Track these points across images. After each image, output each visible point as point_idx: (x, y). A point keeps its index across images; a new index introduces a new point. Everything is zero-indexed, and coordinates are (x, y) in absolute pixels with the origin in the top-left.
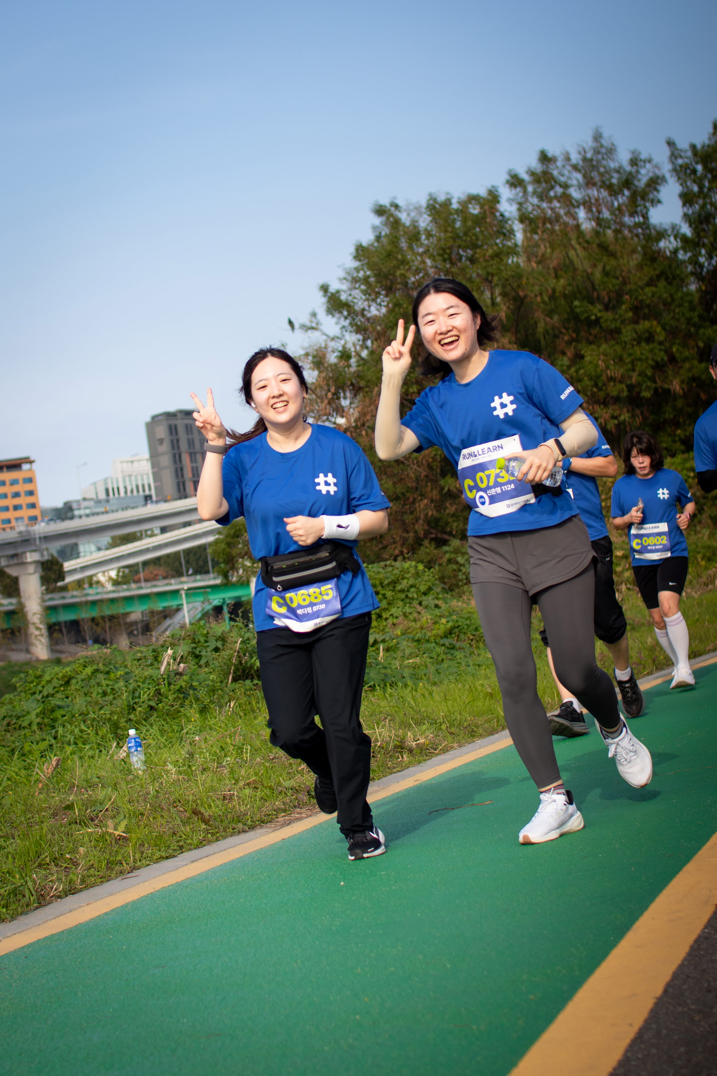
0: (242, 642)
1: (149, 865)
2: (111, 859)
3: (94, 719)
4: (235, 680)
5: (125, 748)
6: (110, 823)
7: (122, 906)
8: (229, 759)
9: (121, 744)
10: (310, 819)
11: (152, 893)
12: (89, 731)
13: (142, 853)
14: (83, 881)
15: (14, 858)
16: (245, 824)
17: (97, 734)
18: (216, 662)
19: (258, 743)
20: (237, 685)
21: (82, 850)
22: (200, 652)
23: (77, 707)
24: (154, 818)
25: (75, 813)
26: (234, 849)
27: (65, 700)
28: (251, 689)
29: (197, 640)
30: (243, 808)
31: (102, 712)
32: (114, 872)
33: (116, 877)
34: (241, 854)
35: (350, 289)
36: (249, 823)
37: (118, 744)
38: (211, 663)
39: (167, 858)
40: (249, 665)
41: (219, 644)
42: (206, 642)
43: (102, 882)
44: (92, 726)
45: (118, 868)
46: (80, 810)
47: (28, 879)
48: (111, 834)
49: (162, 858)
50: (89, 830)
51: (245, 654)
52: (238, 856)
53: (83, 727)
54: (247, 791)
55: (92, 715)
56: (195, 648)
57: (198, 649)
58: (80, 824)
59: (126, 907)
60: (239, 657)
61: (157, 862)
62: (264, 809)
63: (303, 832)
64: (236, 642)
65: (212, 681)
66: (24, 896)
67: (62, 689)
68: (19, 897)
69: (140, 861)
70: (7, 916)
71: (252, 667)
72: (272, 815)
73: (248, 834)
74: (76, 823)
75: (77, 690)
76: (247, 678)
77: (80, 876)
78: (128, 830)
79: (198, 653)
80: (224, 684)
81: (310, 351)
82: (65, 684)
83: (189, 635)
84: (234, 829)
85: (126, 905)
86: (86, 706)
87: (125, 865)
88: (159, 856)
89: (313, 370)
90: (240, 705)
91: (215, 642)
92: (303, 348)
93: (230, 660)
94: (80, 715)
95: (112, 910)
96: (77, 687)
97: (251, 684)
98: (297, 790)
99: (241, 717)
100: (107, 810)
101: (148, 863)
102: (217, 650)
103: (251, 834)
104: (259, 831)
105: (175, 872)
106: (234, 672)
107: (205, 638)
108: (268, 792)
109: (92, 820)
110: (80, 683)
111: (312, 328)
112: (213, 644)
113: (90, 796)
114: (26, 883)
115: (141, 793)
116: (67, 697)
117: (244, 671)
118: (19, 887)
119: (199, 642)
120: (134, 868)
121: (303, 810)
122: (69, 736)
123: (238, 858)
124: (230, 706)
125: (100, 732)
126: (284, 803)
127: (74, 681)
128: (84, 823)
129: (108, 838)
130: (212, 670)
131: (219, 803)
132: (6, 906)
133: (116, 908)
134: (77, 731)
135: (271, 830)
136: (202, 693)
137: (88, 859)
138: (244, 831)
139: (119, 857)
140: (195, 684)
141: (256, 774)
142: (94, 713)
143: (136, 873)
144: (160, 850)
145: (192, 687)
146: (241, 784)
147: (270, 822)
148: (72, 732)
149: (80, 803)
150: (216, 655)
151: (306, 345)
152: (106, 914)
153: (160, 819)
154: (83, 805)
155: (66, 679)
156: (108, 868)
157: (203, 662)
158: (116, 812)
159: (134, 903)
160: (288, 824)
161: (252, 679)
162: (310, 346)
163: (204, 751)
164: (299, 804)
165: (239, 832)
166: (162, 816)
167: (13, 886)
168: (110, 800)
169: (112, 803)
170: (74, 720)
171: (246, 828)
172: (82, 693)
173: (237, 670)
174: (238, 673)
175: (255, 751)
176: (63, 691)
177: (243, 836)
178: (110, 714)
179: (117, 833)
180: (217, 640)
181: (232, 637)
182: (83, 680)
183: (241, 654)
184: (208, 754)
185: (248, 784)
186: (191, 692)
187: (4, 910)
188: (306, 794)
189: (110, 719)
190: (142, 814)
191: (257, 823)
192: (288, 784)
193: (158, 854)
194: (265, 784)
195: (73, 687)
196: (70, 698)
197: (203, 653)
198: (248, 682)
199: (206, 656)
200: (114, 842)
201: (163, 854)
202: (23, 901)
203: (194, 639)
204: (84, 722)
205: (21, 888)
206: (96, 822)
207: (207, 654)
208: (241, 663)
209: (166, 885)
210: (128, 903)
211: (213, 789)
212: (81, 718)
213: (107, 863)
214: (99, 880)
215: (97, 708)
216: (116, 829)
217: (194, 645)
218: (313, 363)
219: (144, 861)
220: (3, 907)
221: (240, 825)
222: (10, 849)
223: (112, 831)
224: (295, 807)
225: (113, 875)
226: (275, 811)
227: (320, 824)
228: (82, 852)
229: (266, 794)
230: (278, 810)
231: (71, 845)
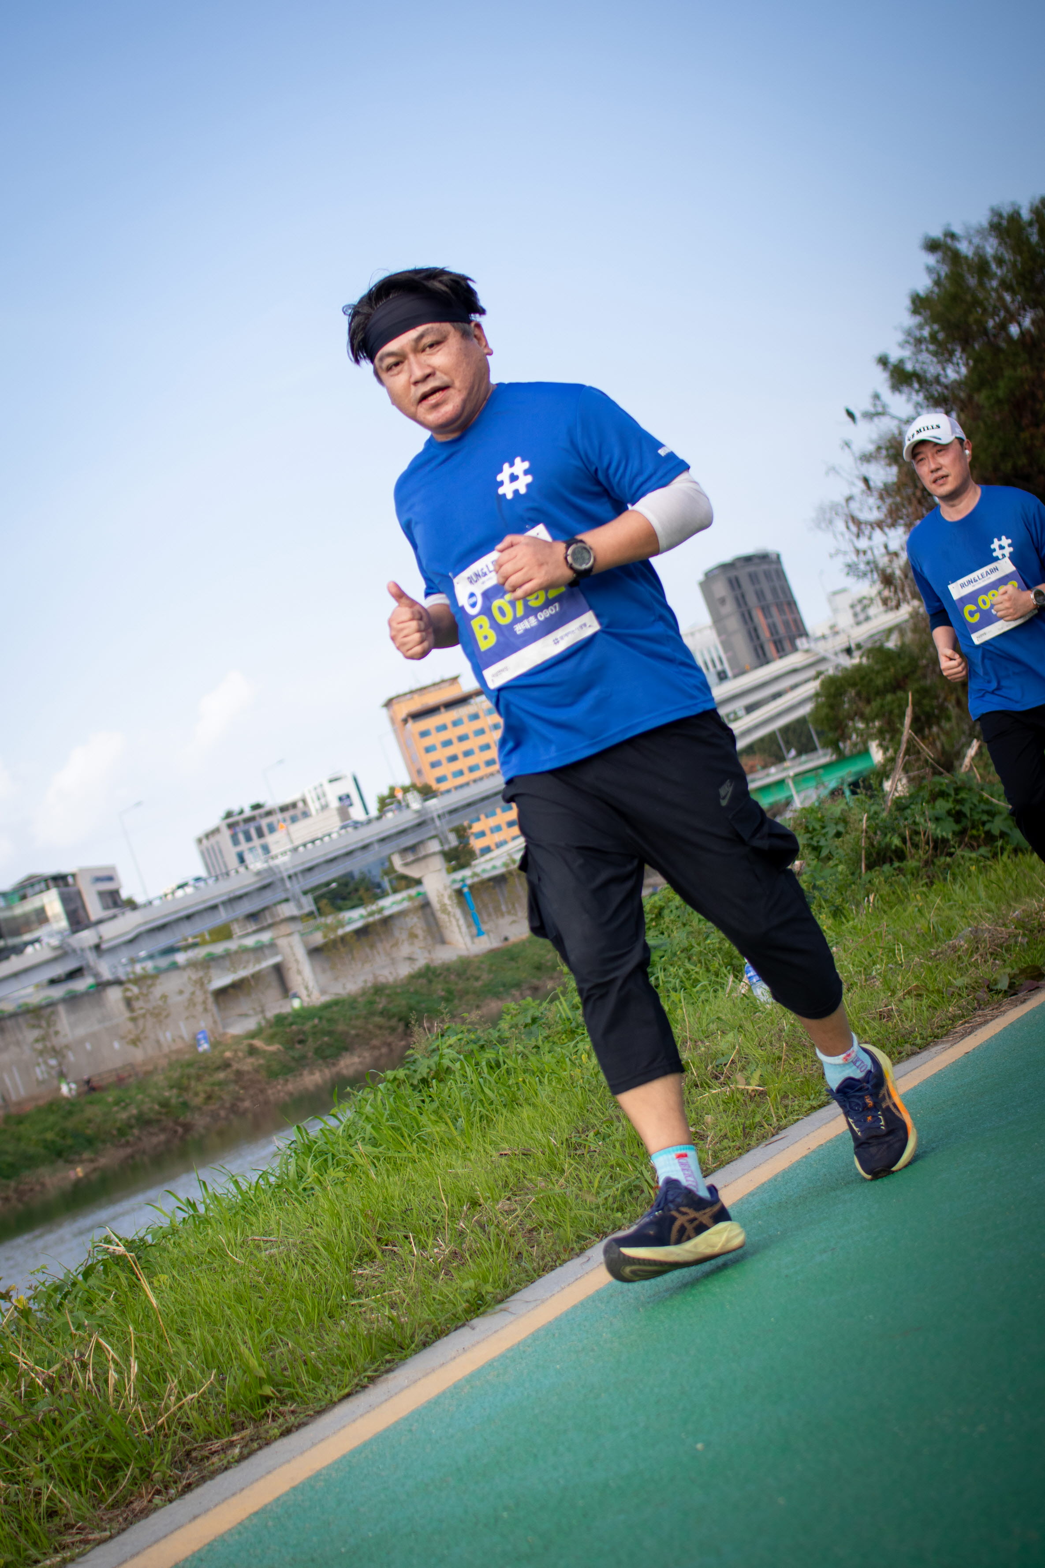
0: (868, 819)
1: (798, 1120)
2: (748, 1122)
3: (701, 952)
4: (869, 867)
5: (745, 980)
6: (739, 1076)
7: (770, 1181)
8: (878, 966)
9: (740, 976)
10: (997, 1020)
11: (806, 1157)
12: (697, 969)
13: (786, 1106)
14: (715, 1157)
15: (623, 1145)
16: (914, 1044)
17: (708, 970)
18: (840, 851)
19: (912, 939)
20: (873, 874)
21: (709, 1118)
22: (818, 842)
23: (676, 942)
24: (795, 1060)
25: (692, 1073)
26: (904, 1078)
27: (661, 936)
28: (893, 875)
29: (811, 829)
30: (907, 1025)
31: (708, 941)
32: (754, 1138)
33: (758, 1145)
34: (916, 1083)
35: (914, 354)
36: (919, 1041)
37: (736, 977)
38: (834, 853)
39: (821, 1106)
40: (883, 845)
41: (841, 828)
42: (823, 827)
43: (740, 1154)
44: (700, 962)
45: (757, 1133)
46: (698, 1068)
47: (643, 1168)
48: (742, 1092)
49: (813, 1109)
50: (714, 1091)
51: (875, 833)
52: (911, 1086)
53: (689, 966)
54: (909, 1002)
55: (697, 949)
56: (812, 838)
57: (815, 839)
58: (702, 1086)
59: (776, 1180)
60: (869, 838)
61: (808, 1115)
62: (935, 1020)
63: (990, 1038)
64: (861, 820)
65: (841, 873)
66: (642, 1191)
67: (654, 924)
68: (636, 1193)
69: (785, 1117)
70: (624, 1221)
71: (888, 846)
72: (948, 1025)
73: (920, 1056)
74: (697, 1086)
75: (673, 922)
76: (884, 863)
77: (710, 1152)
78: (763, 1082)
79: (814, 843)
80: (857, 876)
81: (882, 443)
82: (656, 917)
83: (801, 824)
84: (900, 1053)
85: (775, 1179)
86: (687, 938)
87: (766, 1126)
88: (809, 1107)
89: (890, 465)
90: (881, 896)
91: (833, 826)
92: (872, 442)
93: (858, 842)
94: (682, 952)
95: (758, 1188)
96: (672, 917)
97: (891, 869)
98: (973, 988)
99: (885, 912)
100: (733, 1062)
101: (796, 1117)
102: (838, 835)
103: (925, 1054)
104: (934, 1050)
105: (832, 1123)
106: (867, 858)
107: (820, 824)
108: (935, 997)
109: (716, 1078)
110: (674, 911)
111: (878, 414)
112: (831, 830)
113: (708, 1048)
114: (642, 1174)
115: (772, 1032)
116: (662, 933)
117: (878, 854)
118: (634, 1181)
119: (814, 829)
120: (780, 1128)
121: (986, 1012)
122: (673, 981)
123: (911, 1089)
124: (868, 901)
125: (711, 968)
126: (959, 1008)
127: (666, 912)
128: (707, 1083)
129: (739, 1096)
130: (837, 862)
131: (875, 1024)
132: (621, 1209)
133: (763, 1184)
134: (681, 972)
135: (948, 1045)
136: (831, 893)
137: (719, 1128)
138: (914, 1054)
139: (757, 1119)
140: (819, 883)
141: (917, 978)
142: (699, 944)
143: (783, 1134)
144: (809, 1099)
145: (815, 887)
146: (900, 994)
147: (945, 1035)
148: (676, 976)
149: (697, 1060)
150: (838, 842)
151: (875, 436)
152: (752, 1194)
153: (802, 1059)
154: (701, 1062)
155: (656, 911)
156: (746, 1135)
157: (824, 853)
158: (744, 1062)
159: (785, 1172)
160: (970, 1033)
161: (891, 862)
162: (881, 438)
163: (846, 963)
164: (980, 1005)
165: (909, 1056)
166: (805, 1056)
167: (626, 1182)
168: (734, 1047)
169: (739, 1052)
170: (675, 959)
171: (916, 1049)
172: (680, 925)
173: (868, 856)
174: (872, 860)
175: (910, 949)
176: (656, 926)
177: (914, 1060)
178: (720, 943)
179: (750, 1088)
180: (836, 824)
181: (854, 814)
182: (677, 908)
183: (871, 834)
184: (851, 966)
185: (909, 993)
186: (816, 893)
187: (619, 1214)
188: (986, 990)
189: (720, 949)
190: (780, 1058)
191: (929, 1039)
192: (960, 982)
193: (807, 1104)
194: (931, 989)
195: (667, 919)
196: (666, 933)
197: (822, 843)
198: (886, 867)
199: (827, 846)
200: (748, 1101)
201: (814, 1103)
202: (641, 1198)
203: (807, 827)
204: (689, 959)
205: (637, 1182)
206: (722, 1079)
207: (827, 844)
208: (873, 846)
209: (823, 1142)
210: (777, 1176)
211: (864, 1008)
212: (683, 955)
213: (744, 1128)
214: (736, 1153)
215: (701, 938)
216: (748, 1084)
217: (809, 835)
218: (888, 456)
219: (791, 1117)
220: (618, 1210)
221: (908, 1047)
222: (617, 1136)
223: (743, 1087)
224: (975, 1009)
225: (753, 1143)
226: (950, 1019)
227: (1011, 1024)
228: (709, 1120)
229: (933, 1001)
230: (953, 1019)
231: (694, 1115)
